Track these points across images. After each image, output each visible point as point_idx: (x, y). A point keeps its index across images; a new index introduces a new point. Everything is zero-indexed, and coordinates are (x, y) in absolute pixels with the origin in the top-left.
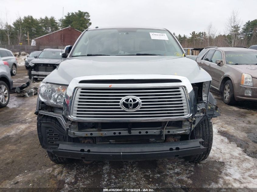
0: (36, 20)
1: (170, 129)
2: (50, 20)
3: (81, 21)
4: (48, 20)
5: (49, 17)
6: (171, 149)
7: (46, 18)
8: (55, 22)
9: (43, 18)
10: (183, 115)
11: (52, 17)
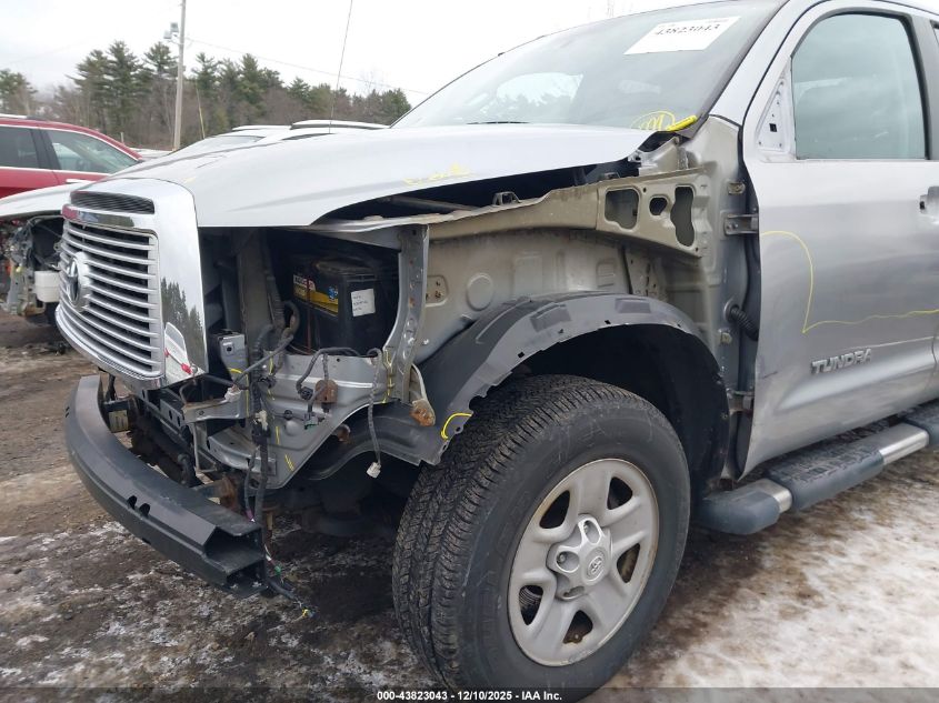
6: (132, 502)
10: (148, 367)
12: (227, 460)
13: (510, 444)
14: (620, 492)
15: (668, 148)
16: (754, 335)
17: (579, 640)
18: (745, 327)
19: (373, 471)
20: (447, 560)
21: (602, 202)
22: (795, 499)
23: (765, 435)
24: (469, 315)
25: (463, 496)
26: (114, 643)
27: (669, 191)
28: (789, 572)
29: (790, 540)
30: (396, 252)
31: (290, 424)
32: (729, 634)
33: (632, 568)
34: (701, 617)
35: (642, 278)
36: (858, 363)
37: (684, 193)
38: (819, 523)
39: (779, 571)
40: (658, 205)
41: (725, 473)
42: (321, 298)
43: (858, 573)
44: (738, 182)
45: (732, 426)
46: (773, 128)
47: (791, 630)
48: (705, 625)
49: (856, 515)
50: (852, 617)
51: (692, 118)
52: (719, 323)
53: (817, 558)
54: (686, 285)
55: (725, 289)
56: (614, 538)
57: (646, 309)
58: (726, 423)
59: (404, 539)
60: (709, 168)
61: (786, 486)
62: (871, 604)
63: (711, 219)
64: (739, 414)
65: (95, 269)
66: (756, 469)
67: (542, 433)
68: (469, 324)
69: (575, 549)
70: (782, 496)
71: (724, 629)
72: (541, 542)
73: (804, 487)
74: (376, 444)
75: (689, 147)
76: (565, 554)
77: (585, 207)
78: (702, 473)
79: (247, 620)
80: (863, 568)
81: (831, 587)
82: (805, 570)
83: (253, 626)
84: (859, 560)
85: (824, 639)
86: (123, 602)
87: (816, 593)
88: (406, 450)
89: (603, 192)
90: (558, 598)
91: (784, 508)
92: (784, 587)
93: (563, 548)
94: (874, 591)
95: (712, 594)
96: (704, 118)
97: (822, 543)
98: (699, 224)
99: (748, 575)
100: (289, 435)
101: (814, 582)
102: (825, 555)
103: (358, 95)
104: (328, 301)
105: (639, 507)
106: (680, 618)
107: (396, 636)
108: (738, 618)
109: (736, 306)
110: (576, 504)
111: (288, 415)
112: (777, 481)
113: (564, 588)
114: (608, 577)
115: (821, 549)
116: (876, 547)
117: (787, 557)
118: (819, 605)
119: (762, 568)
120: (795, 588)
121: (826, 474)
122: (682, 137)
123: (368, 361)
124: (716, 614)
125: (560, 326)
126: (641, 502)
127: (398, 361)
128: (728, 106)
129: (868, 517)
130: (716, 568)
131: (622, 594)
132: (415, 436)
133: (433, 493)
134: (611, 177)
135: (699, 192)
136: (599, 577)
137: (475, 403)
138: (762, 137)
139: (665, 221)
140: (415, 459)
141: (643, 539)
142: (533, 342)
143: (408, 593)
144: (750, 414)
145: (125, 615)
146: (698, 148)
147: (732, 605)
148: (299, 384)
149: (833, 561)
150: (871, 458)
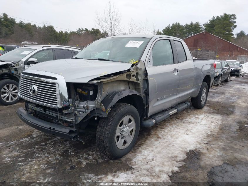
0: (182, 26)
1: (54, 113)
2: (194, 26)
3: (225, 24)
4: (193, 26)
5: (194, 23)
6: (50, 128)
7: (192, 24)
8: (199, 27)
9: (189, 24)
10: (56, 105)
11: (197, 22)
12: (67, 120)
13: (115, 114)
14: (130, 121)
15: (134, 66)
16: (148, 95)
17: (125, 145)
18: (147, 93)
19: (96, 119)
20: (107, 132)
21: (126, 76)
22: (156, 121)
23: (151, 111)
24: (107, 94)
25: (108, 122)
26: (38, 157)
27: (135, 73)
28: (156, 135)
29: (156, 130)
30: (97, 85)
31: (80, 113)
32: (147, 144)
33: (132, 133)
34: (142, 142)
35: (131, 86)
36: (165, 98)
37: (137, 73)
38: (161, 127)
39: (154, 134)
40: (133, 76)
41: (145, 118)
42: (83, 92)
43: (167, 134)
44: (145, 71)
45: (146, 109)
46: (150, 61)
47: (156, 143)
48: (143, 143)
49: (167, 125)
50: (165, 140)
51: (137, 61)
52: (143, 93)
53: (160, 132)
54: (138, 87)
55: (144, 88)
56: (129, 128)
57: (133, 92)
58: (145, 109)
59: (98, 130)
60: (141, 69)
61: (154, 119)
62: (169, 138)
63: (141, 77)
64: (146, 107)
65: (38, 88)
66: (150, 117)
67: (119, 112)
68: (107, 95)
69: (124, 130)
70: (154, 121)
71: (146, 144)
72: (119, 129)
73: (157, 119)
74: (96, 115)
75: (137, 66)
76: (122, 131)
77: (124, 77)
78: (142, 117)
79: (63, 151)
80: (167, 133)
81: (163, 136)
82: (158, 134)
83: (64, 152)
84: (167, 132)
85: (161, 143)
86: (36, 151)
87: (160, 137)
88: (101, 115)
89: (126, 74)
90: (122, 138)
91: (154, 123)
92: (155, 137)
93: (122, 130)
94: (169, 136)
95: (144, 139)
96: (139, 61)
97: (161, 130)
98: (140, 78)
99: (149, 136)
100: (80, 114)
101: (160, 136)
102: (162, 131)
103: (40, 26)
104: (85, 93)
105: (132, 123)
106: (139, 143)
107: (92, 150)
108: (148, 142)
109: (145, 90)
110: (124, 123)
111: (80, 111)
112: (153, 119)
113: (123, 136)
114: (128, 135)
115: (161, 131)
116: (170, 129)
117: (156, 132)
118: (161, 139)
119: (152, 134)
120: (157, 137)
121: (161, 117)
122: (136, 64)
123: (94, 102)
124: (145, 142)
125: (122, 95)
126: (133, 122)
127: (98, 102)
128: (143, 59)
129: (169, 125)
130: (144, 135)
131: (130, 137)
132: (102, 113)
133: (103, 122)
134: (127, 72)
135: (139, 73)
136: (127, 134)
137: (111, 107)
138: (148, 63)
139: (135, 78)
140: (103, 116)
141: (133, 128)
142: (118, 98)
143: (100, 138)
144: (148, 107)
145: (38, 153)
146: (139, 66)
147: (147, 140)
148: (84, 106)
149: (163, 132)
150: (168, 114)
